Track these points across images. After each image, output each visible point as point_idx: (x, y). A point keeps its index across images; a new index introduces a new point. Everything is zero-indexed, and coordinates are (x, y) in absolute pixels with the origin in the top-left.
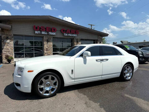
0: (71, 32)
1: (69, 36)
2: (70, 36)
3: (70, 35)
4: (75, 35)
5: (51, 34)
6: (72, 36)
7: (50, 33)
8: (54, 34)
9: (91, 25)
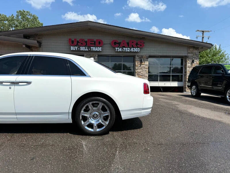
0: (128, 45)
1: (125, 52)
2: (127, 52)
3: (127, 50)
4: (136, 50)
5: (94, 49)
6: (131, 52)
7: (92, 48)
8: (99, 49)
9: (203, 32)
